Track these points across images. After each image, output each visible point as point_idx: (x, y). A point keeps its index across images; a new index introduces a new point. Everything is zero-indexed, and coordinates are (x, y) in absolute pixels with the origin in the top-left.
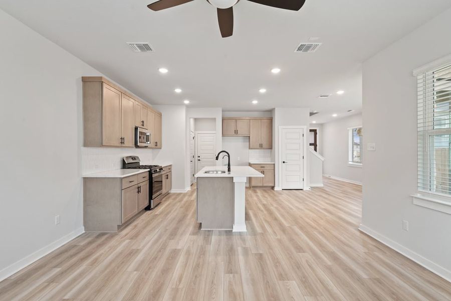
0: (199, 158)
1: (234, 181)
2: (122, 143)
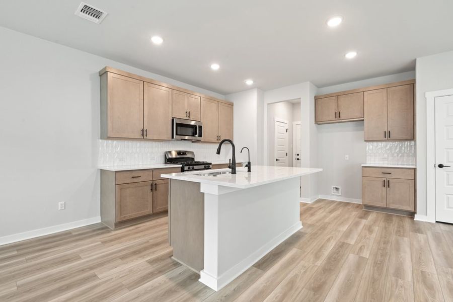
0: (298, 157)
1: (201, 191)
2: (144, 135)
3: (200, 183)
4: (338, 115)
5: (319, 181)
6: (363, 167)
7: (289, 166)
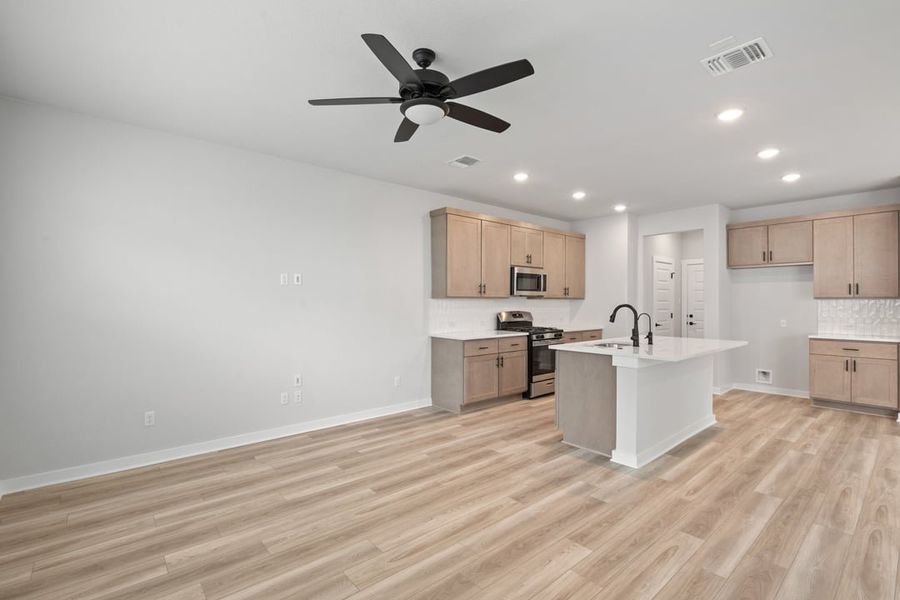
0: (690, 320)
1: (614, 364)
2: (482, 292)
3: (611, 356)
4: (768, 257)
5: (734, 361)
6: (811, 339)
7: (676, 336)
